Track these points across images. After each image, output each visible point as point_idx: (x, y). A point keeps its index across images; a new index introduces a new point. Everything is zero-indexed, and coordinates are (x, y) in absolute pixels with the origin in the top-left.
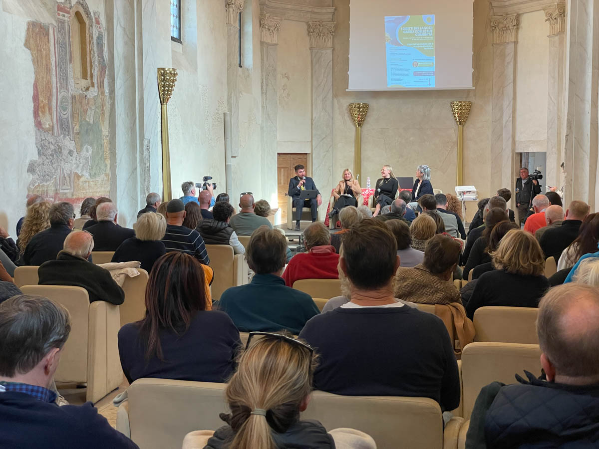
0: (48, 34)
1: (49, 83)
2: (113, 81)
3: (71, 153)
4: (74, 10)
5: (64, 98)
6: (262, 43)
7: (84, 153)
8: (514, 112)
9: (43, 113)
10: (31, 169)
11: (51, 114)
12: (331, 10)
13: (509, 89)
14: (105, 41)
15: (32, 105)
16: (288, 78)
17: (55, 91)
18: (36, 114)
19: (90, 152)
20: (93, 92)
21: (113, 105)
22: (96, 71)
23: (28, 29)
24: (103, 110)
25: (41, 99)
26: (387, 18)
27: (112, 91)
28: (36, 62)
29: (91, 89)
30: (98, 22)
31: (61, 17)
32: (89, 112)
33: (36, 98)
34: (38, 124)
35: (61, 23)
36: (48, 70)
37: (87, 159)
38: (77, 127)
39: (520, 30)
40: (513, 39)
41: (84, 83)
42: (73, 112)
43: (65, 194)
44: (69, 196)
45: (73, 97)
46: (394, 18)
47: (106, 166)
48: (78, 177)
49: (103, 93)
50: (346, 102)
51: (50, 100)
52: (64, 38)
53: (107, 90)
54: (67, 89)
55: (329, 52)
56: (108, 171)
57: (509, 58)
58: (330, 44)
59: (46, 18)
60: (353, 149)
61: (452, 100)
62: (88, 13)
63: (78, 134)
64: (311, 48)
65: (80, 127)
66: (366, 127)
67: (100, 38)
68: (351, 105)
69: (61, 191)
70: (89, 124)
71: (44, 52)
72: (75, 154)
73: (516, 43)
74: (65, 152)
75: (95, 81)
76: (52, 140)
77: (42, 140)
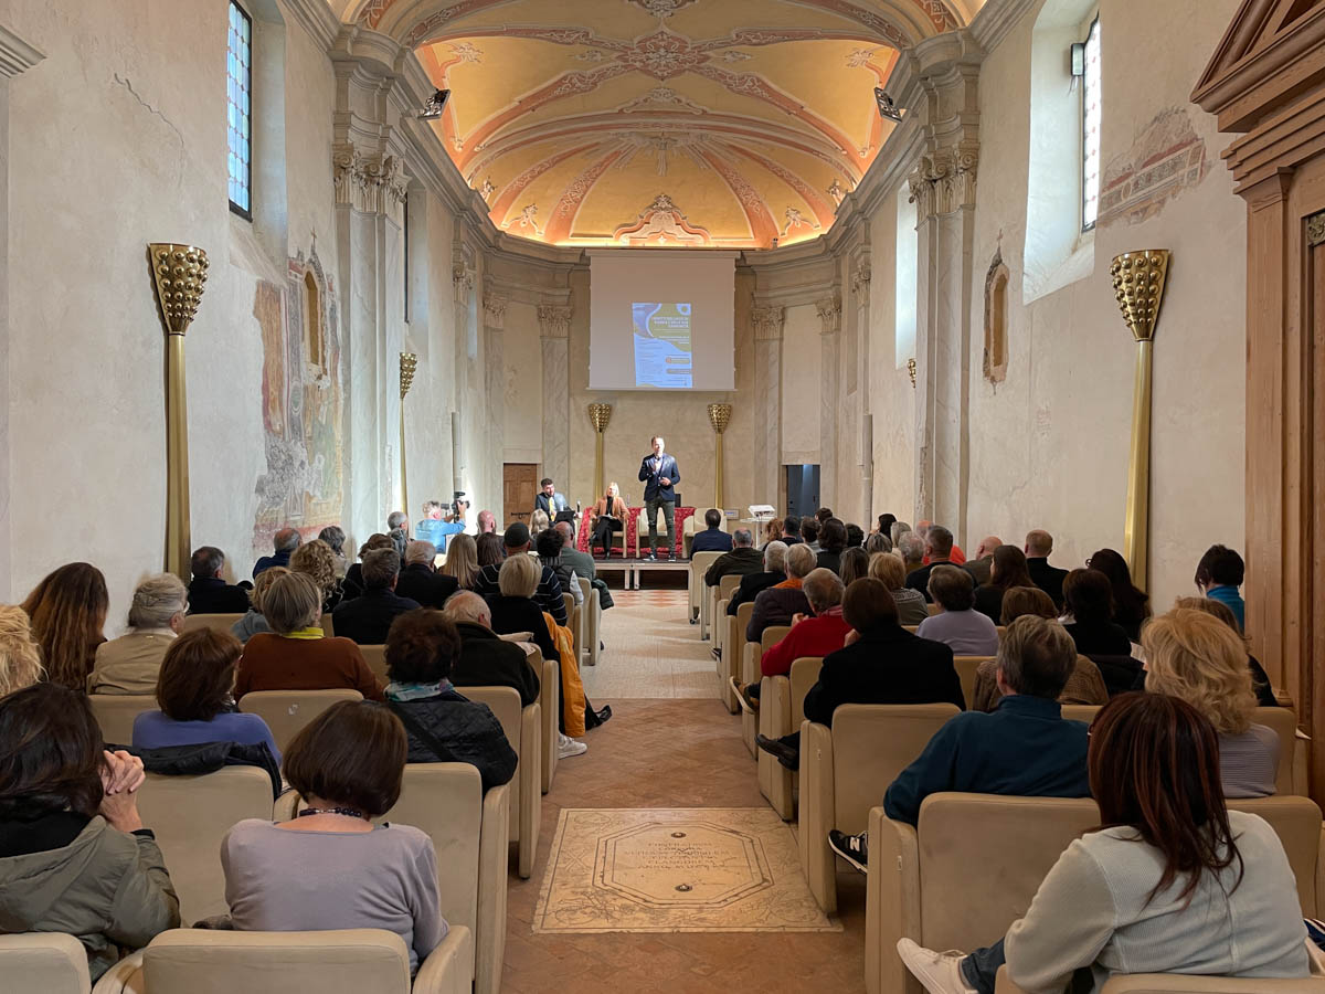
0: (279, 301)
1: (280, 366)
2: (349, 368)
3: (302, 463)
4: (305, 270)
5: (296, 389)
6: (486, 328)
7: (316, 464)
8: (780, 418)
9: (274, 409)
10: (260, 490)
11: (282, 411)
12: (567, 292)
13: (774, 393)
14: (339, 315)
15: (261, 397)
16: (515, 371)
17: (286, 379)
18: (266, 412)
19: (323, 463)
20: (326, 382)
21: (348, 400)
22: (329, 354)
23: (258, 291)
24: (336, 407)
25: (271, 389)
26: (634, 306)
27: (347, 382)
28: (266, 337)
29: (324, 376)
30: (331, 289)
31: (293, 278)
32: (321, 409)
33: (265, 388)
34: (268, 425)
35: (293, 285)
36: (279, 351)
37: (319, 472)
38: (309, 429)
39: (786, 325)
40: (777, 335)
41: (316, 369)
42: (305, 409)
43: (295, 522)
44: (300, 525)
45: (306, 388)
46: (642, 305)
47: (338, 482)
48: (310, 498)
49: (336, 384)
50: (584, 403)
51: (280, 392)
52: (297, 307)
53: (340, 380)
54: (300, 377)
55: (565, 341)
56: (342, 490)
57: (774, 357)
58: (565, 333)
59: (277, 280)
60: (593, 459)
61: (710, 403)
62: (320, 276)
63: (310, 438)
64: (542, 337)
65: (313, 428)
66: (608, 433)
67: (333, 309)
68: (590, 406)
69: (292, 519)
70: (321, 425)
71: (275, 325)
72: (307, 467)
73: (781, 339)
74: (297, 464)
75: (328, 366)
76: (283, 447)
77: (272, 447)
